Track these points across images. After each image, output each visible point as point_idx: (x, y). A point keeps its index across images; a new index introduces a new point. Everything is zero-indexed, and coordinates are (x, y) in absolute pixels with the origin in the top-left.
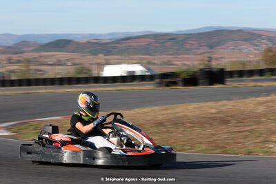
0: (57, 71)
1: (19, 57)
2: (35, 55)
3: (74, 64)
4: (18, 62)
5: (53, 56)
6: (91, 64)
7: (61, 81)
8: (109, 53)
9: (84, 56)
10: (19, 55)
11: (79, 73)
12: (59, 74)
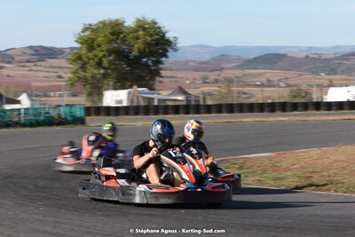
0: (266, 94)
1: (219, 75)
2: (239, 73)
3: (288, 86)
4: (216, 81)
5: (262, 74)
6: (311, 86)
7: (273, 107)
8: (333, 71)
9: (302, 75)
10: (218, 72)
11: (295, 97)
12: (269, 97)
